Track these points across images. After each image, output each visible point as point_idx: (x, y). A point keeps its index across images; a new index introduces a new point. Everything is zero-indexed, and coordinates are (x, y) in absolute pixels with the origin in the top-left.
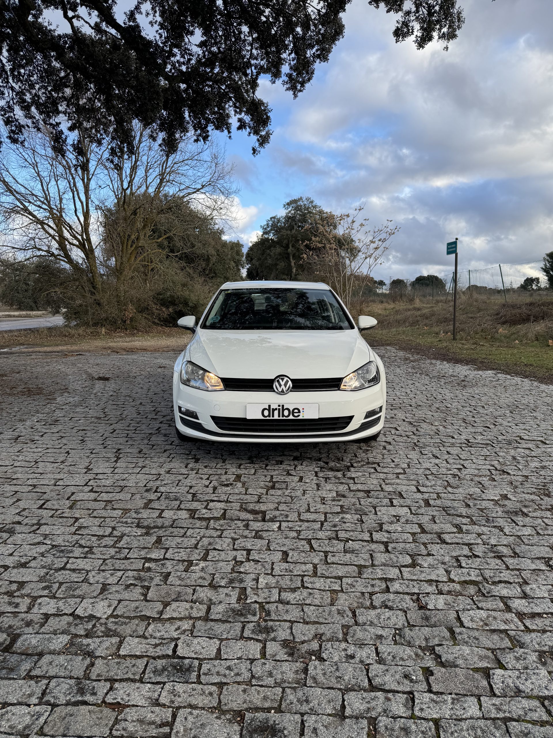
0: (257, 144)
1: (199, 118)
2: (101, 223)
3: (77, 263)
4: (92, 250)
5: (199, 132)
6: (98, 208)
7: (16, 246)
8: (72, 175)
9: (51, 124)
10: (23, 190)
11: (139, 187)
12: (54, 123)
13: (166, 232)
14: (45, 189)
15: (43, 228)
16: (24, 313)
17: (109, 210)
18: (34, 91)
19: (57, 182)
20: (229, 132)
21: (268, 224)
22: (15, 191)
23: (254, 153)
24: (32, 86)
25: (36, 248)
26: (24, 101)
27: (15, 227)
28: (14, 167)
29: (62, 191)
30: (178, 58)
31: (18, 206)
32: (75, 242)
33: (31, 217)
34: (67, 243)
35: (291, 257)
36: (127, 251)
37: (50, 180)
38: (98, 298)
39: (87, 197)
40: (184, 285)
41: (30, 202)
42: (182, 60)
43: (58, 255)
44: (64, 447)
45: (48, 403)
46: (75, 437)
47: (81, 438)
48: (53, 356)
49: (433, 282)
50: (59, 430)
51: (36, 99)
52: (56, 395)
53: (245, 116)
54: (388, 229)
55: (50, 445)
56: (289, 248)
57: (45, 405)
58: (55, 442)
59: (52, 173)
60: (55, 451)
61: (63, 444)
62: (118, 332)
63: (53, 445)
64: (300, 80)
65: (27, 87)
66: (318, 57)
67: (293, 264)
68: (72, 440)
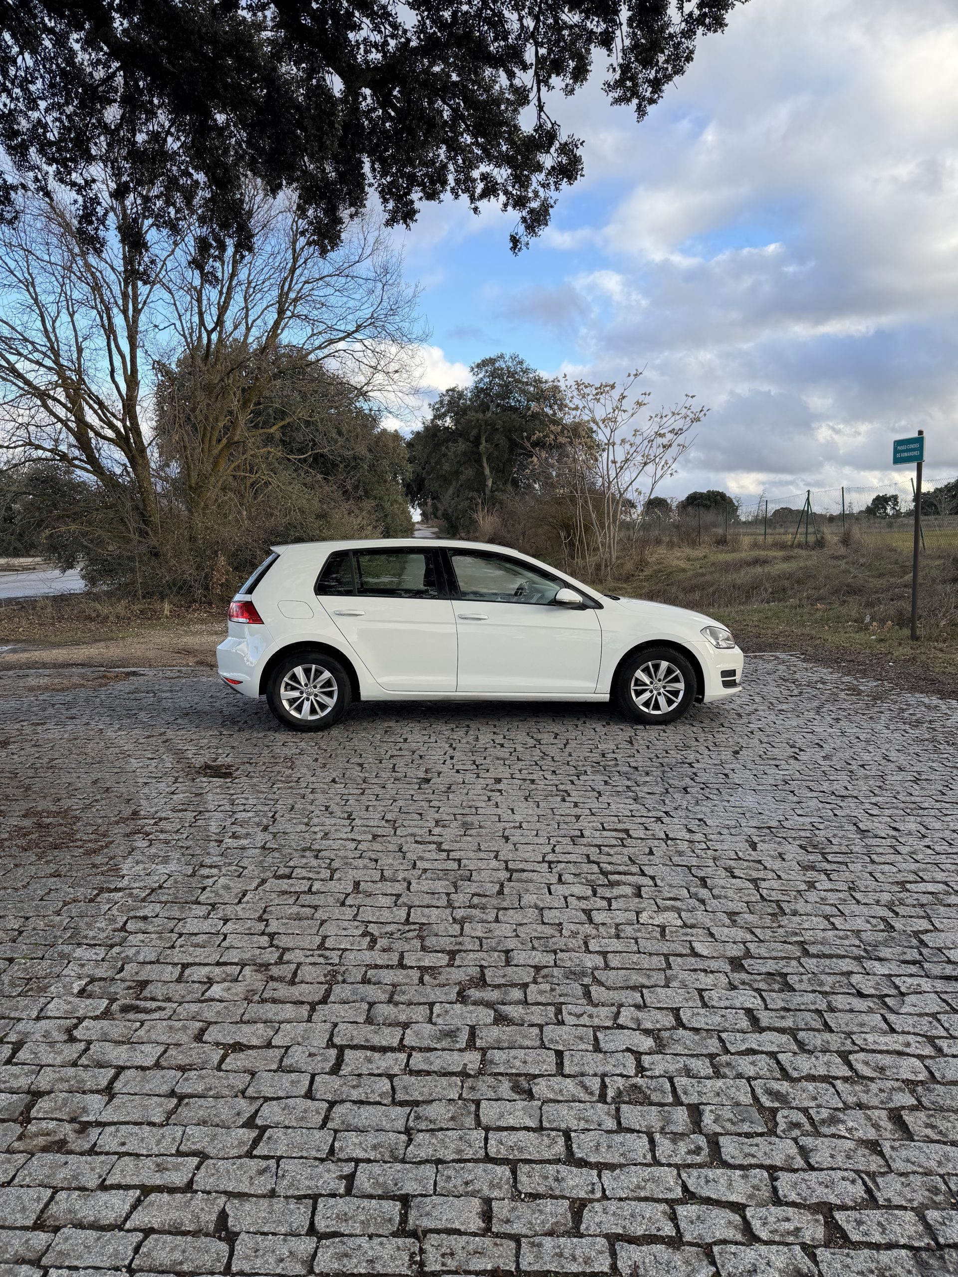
0: (521, 229)
1: (394, 176)
3: (112, 472)
4: (142, 449)
5: (392, 203)
6: (155, 366)
9: (73, 184)
11: (236, 327)
12: (79, 180)
13: (284, 415)
14: (50, 328)
15: (46, 406)
18: (35, 115)
19: (72, 316)
20: (473, 199)
21: (441, 402)
23: (514, 248)
24: (32, 103)
25: (31, 444)
26: (16, 134)
29: (82, 331)
30: (364, 33)
32: (110, 433)
33: (21, 384)
34: (91, 434)
35: (485, 460)
36: (210, 451)
37: (58, 313)
38: (155, 542)
39: (133, 347)
41: (20, 354)
42: (373, 38)
43: (73, 458)
44: (201, 1181)
45: (102, 890)
46: (222, 1101)
47: (246, 1108)
48: (76, 680)
49: (716, 502)
50: (161, 1049)
51: (40, 131)
52: (113, 850)
53: (496, 170)
54: (689, 413)
55: (149, 1162)
56: (479, 444)
57: (92, 901)
58: (164, 1143)
59: (62, 298)
60: (174, 1215)
61: (194, 1154)
62: (194, 610)
63: (159, 1160)
64: (651, 77)
65: (21, 106)
66: (700, 21)
67: (487, 471)
68: (217, 1120)
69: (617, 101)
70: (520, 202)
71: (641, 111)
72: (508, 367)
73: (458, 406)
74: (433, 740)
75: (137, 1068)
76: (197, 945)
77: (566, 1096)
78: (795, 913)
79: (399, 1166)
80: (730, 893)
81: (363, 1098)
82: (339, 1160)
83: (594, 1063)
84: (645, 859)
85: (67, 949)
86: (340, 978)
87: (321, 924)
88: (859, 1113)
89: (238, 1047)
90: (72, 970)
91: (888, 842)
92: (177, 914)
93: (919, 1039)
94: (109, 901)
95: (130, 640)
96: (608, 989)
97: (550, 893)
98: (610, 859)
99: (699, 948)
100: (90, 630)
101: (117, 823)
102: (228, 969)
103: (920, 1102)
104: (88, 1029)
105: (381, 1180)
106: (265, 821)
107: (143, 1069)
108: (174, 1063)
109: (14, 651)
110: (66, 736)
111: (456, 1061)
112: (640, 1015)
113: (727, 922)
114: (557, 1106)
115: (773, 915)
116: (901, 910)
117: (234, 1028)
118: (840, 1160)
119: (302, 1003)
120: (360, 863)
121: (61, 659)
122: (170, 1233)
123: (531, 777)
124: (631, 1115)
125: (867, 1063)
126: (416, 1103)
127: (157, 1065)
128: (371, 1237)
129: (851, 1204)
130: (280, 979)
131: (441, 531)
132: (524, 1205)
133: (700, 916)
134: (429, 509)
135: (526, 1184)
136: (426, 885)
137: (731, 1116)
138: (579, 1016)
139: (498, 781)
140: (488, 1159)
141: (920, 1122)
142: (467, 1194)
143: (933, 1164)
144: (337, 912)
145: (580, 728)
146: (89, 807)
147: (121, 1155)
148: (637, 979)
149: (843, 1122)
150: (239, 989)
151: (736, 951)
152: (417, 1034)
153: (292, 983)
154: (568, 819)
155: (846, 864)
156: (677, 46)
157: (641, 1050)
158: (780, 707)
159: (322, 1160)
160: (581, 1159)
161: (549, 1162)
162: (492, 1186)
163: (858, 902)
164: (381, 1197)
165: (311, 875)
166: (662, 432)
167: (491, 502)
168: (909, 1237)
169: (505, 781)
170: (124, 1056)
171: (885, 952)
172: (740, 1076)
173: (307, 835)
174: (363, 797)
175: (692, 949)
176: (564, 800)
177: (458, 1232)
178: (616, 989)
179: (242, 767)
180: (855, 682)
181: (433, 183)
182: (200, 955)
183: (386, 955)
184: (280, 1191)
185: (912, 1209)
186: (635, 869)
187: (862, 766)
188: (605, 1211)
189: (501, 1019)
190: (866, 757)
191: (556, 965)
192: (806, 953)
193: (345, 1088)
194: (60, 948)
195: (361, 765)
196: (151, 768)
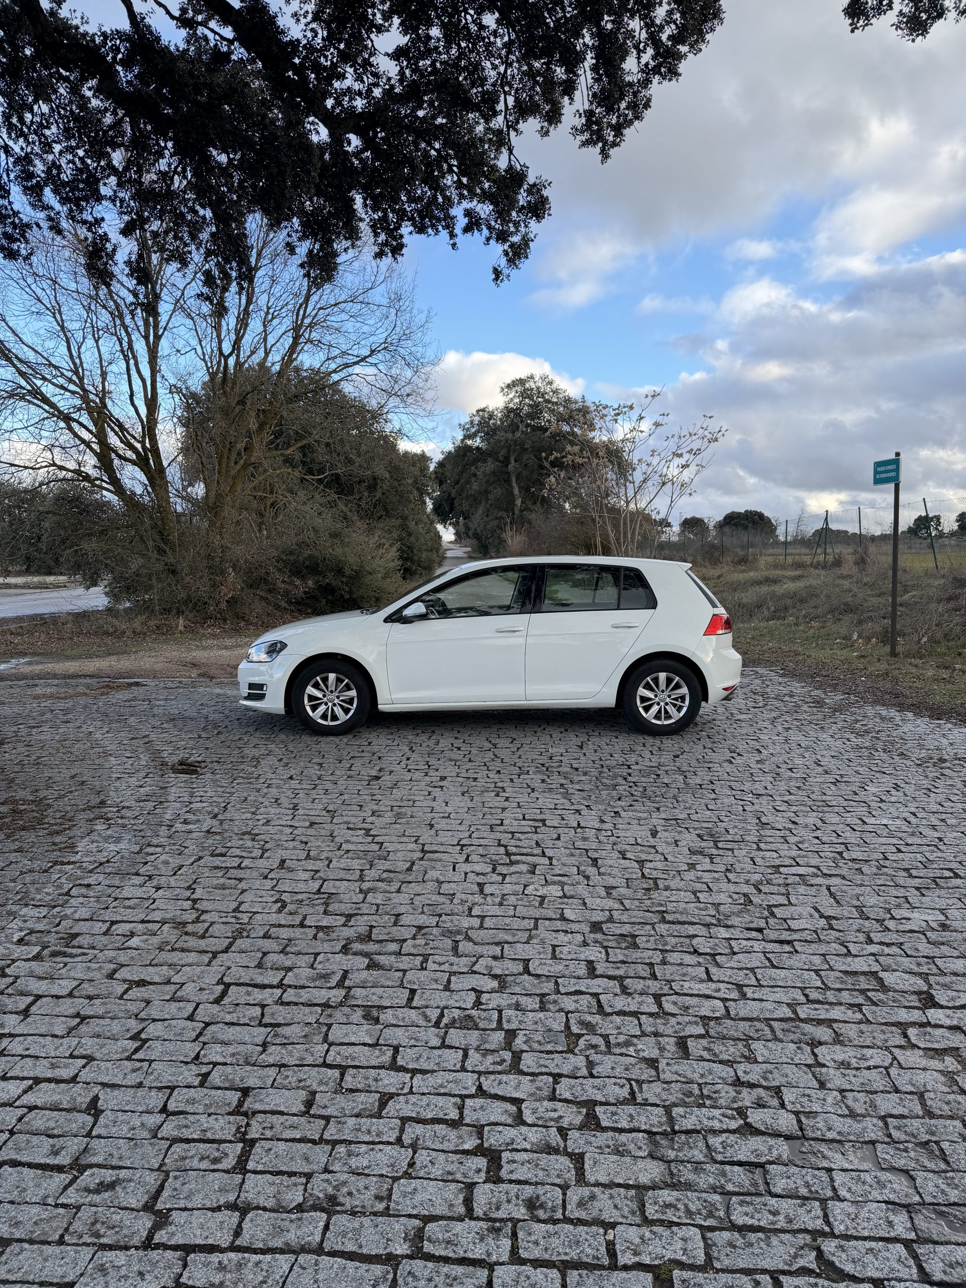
0: (503, 261)
1: (385, 211)
2: (179, 418)
3: (133, 493)
4: (161, 470)
5: (382, 237)
6: (174, 389)
7: (17, 463)
8: (126, 328)
9: (84, 222)
10: (31, 356)
11: (253, 353)
12: (90, 218)
13: (299, 437)
14: (75, 354)
15: (70, 429)
16: (36, 579)
17: (193, 395)
18: (50, 157)
19: (97, 342)
20: (452, 235)
21: (472, 422)
22: (17, 357)
23: (496, 279)
24: (47, 147)
25: (55, 465)
26: (30, 176)
27: (16, 426)
28: (17, 313)
29: (106, 356)
30: (349, 82)
31: (22, 387)
32: (130, 454)
33: (47, 407)
34: (113, 455)
35: (514, 480)
36: (227, 472)
37: (84, 338)
38: (172, 560)
39: (154, 371)
40: (335, 535)
41: (44, 379)
42: (357, 86)
43: (97, 479)
44: (84, 1076)
45: (55, 863)
46: (117, 1021)
47: (134, 1025)
48: (80, 689)
49: (754, 523)
50: (76, 983)
51: (54, 172)
52: (76, 832)
53: (480, 205)
54: (706, 433)
55: (45, 1062)
56: (509, 463)
57: (45, 871)
58: (61, 1049)
59: (88, 325)
60: (56, 1097)
61: (83, 1057)
62: (209, 626)
63: (54, 1061)
64: (614, 122)
65: (37, 149)
66: (656, 70)
67: (516, 491)
68: (108, 1034)
69: (585, 144)
70: (502, 237)
71: (605, 155)
72: (538, 388)
73: (488, 426)
74: (396, 743)
75: (52, 996)
76: (129, 907)
77: (408, 1021)
78: (667, 888)
79: (248, 1068)
80: (615, 871)
81: (235, 1021)
82: (202, 1063)
83: (442, 999)
84: (550, 843)
85: (14, 908)
86: (245, 934)
87: (242, 893)
88: (653, 1039)
89: (142, 983)
90: (17, 924)
91: (782, 833)
92: (117, 883)
93: (730, 986)
94: (60, 871)
95: (142, 653)
96: (475, 944)
97: (454, 870)
98: (518, 843)
99: (568, 914)
100: (106, 644)
101: (84, 810)
102: (150, 926)
103: (707, 1032)
104: (18, 967)
105: (230, 1077)
106: (216, 810)
107: (58, 997)
108: (84, 993)
109: (30, 663)
110: (57, 737)
111: (321, 995)
112: (494, 963)
113: (603, 894)
114: (396, 1029)
115: (648, 890)
116: (764, 889)
117: (141, 969)
118: (618, 1071)
119: (207, 952)
120: (291, 844)
121: (72, 671)
122: (51, 1110)
123: (475, 776)
124: (455, 1037)
125: (675, 1003)
126: (279, 1025)
127: (70, 995)
128: (209, 1115)
129: (613, 1101)
130: (193, 934)
131: (474, 551)
132: (342, 1096)
133: (581, 890)
134: (462, 529)
135: (349, 1081)
136: (344, 863)
137: (540, 1038)
138: (440, 964)
139: (443, 778)
140: (325, 1065)
141: (699, 1046)
142: (298, 1088)
143: (696, 1076)
144: (257, 884)
145: (538, 734)
146: (61, 797)
147: (23, 1057)
148: (502, 936)
149: (635, 1045)
150: (155, 940)
151: (598, 917)
152: (296, 976)
153: (203, 937)
154: (493, 811)
155: (732, 850)
156: (635, 94)
157: (484, 989)
158: (739, 717)
159: (187, 1063)
160: (402, 1066)
161: (374, 1067)
162: (321, 1083)
163: (729, 881)
164: (226, 1089)
165: (244, 854)
166: (679, 452)
167: (520, 522)
168: (651, 1125)
169: (449, 779)
170: (44, 988)
171: (735, 921)
172: (561, 1010)
173: (250, 822)
174: (313, 792)
175: (562, 914)
176: (497, 795)
177: (282, 1113)
178: (483, 944)
179: (210, 765)
180: (823, 696)
181: (422, 218)
182: (129, 914)
183: (290, 917)
184: (147, 1083)
185: (664, 1106)
186: (537, 851)
187: (791, 769)
188: (407, 1102)
189: (373, 966)
190: (799, 761)
191: (437, 926)
192: (664, 921)
193: (222, 1014)
194: (8, 907)
195: (321, 764)
196: (127, 766)
